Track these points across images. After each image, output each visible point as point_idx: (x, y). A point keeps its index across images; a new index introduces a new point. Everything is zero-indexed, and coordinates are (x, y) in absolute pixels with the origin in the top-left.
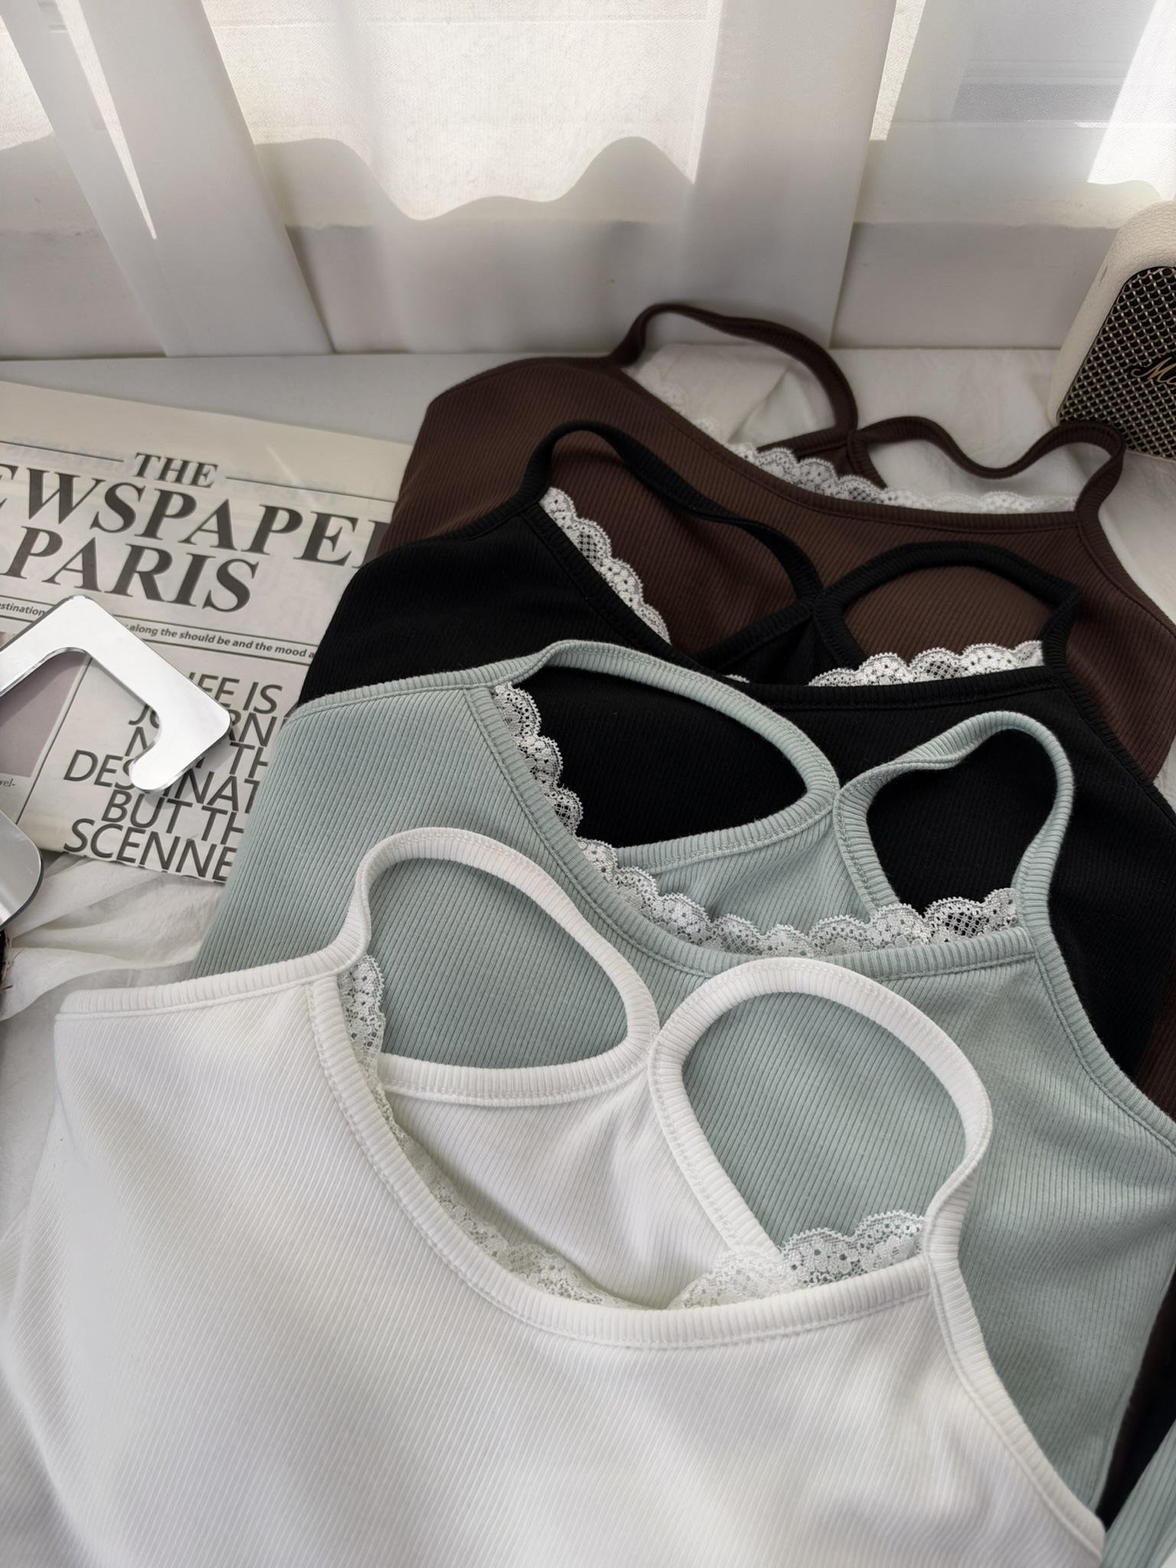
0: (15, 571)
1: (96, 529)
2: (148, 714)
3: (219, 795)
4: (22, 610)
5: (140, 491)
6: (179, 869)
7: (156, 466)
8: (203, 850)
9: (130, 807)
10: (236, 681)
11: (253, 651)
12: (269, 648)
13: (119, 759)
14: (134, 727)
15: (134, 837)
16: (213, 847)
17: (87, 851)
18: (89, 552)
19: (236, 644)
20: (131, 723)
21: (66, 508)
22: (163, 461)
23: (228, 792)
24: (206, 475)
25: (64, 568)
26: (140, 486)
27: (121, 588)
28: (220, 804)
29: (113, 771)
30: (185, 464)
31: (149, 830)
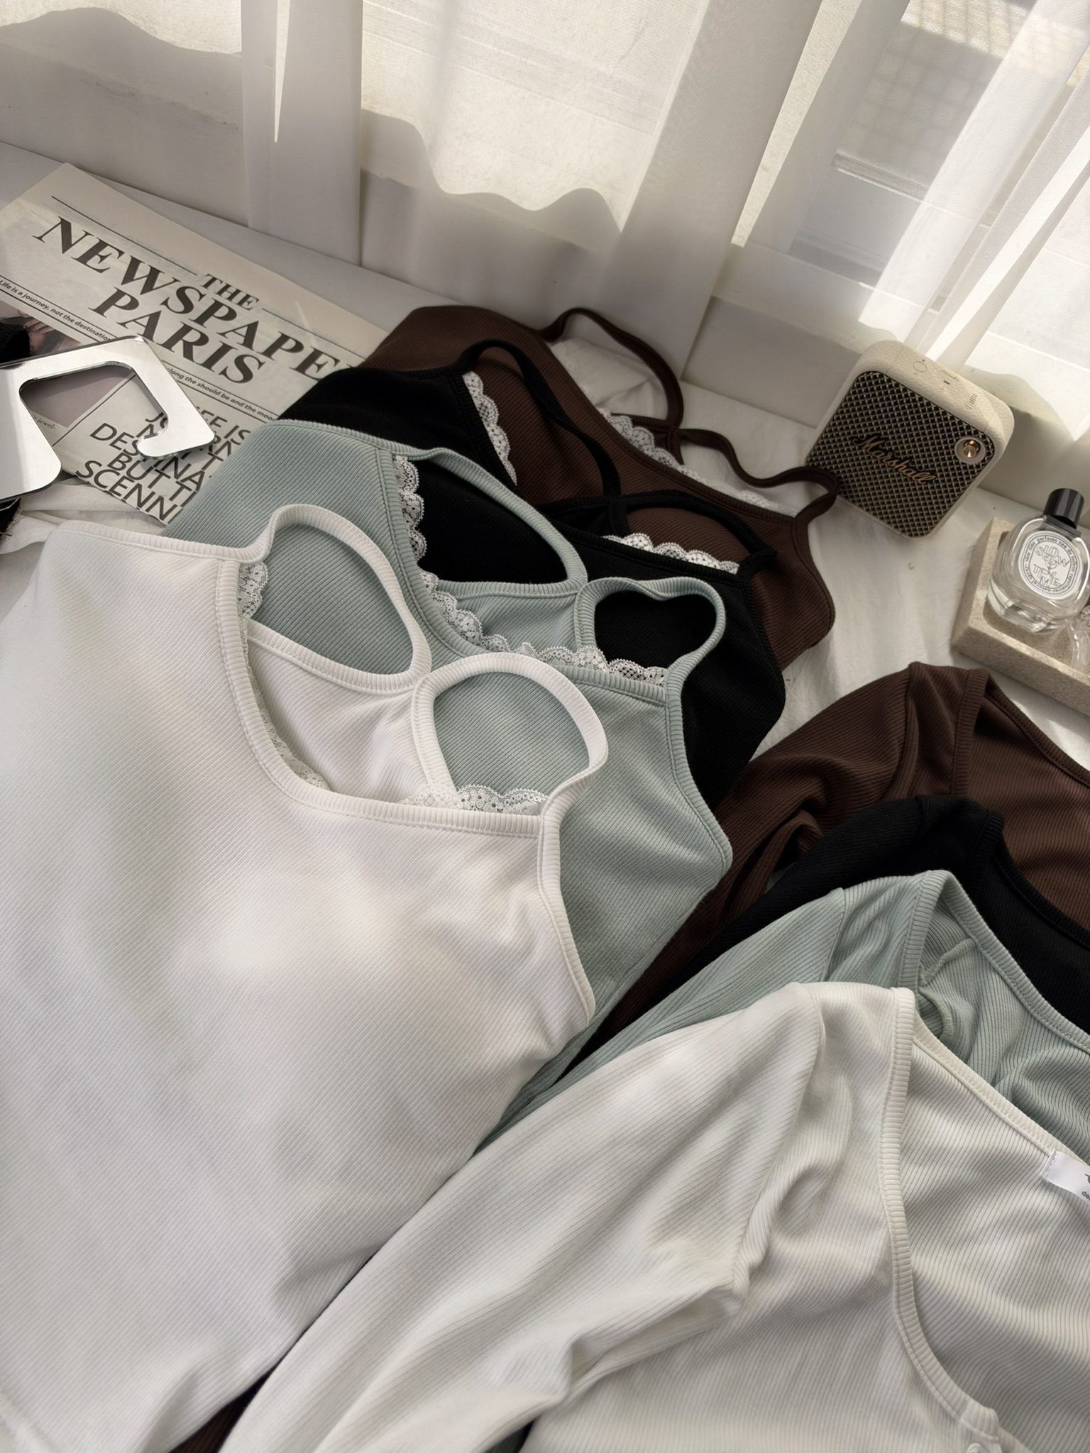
0: (101, 310)
1: (164, 307)
2: (160, 419)
3: (190, 478)
4: (97, 334)
5: (202, 296)
6: (148, 510)
7: (217, 286)
8: (167, 507)
9: (128, 465)
10: (225, 421)
11: (243, 408)
12: (254, 410)
13: (132, 437)
14: (148, 423)
15: (125, 482)
16: (175, 506)
17: (91, 480)
18: (154, 318)
19: (233, 401)
20: (147, 420)
21: (148, 287)
22: (223, 285)
23: (196, 479)
24: (249, 303)
25: (134, 320)
26: (203, 293)
27: (169, 344)
28: (188, 483)
29: (125, 442)
30: (238, 292)
31: (136, 482)
